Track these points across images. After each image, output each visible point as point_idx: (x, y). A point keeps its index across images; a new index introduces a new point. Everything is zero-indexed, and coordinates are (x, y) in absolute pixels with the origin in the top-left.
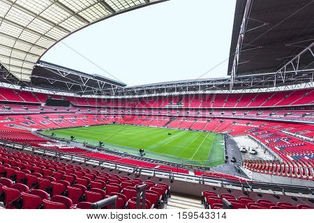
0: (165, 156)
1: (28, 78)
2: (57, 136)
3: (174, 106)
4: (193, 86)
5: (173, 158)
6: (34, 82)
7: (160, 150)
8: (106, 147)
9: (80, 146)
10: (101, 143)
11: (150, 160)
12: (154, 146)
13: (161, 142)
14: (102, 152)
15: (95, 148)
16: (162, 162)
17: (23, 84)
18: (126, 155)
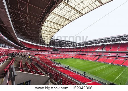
0: (96, 77)
1: (49, 44)
2: (56, 61)
3: (100, 50)
4: (111, 40)
5: (100, 79)
6: (50, 45)
7: (93, 73)
8: (70, 68)
9: (62, 66)
10: (68, 66)
11: (89, 77)
12: (90, 71)
13: (94, 69)
14: (69, 70)
15: (66, 68)
16: (95, 80)
17: (48, 45)
18: (78, 73)
